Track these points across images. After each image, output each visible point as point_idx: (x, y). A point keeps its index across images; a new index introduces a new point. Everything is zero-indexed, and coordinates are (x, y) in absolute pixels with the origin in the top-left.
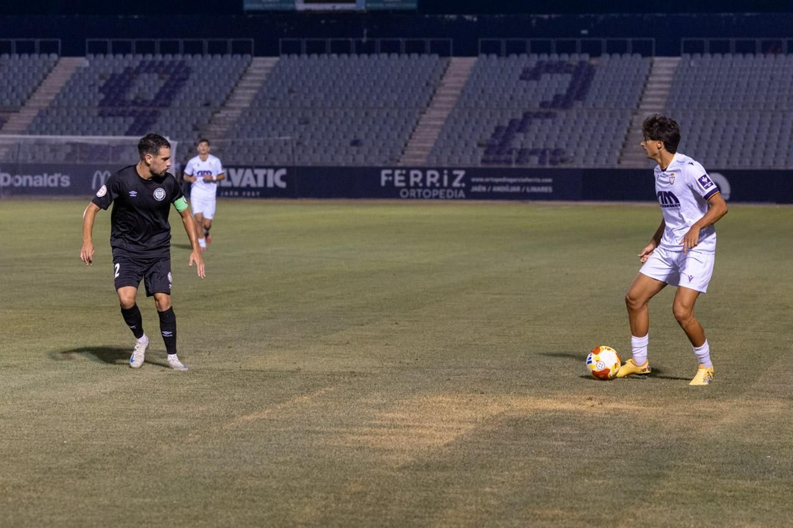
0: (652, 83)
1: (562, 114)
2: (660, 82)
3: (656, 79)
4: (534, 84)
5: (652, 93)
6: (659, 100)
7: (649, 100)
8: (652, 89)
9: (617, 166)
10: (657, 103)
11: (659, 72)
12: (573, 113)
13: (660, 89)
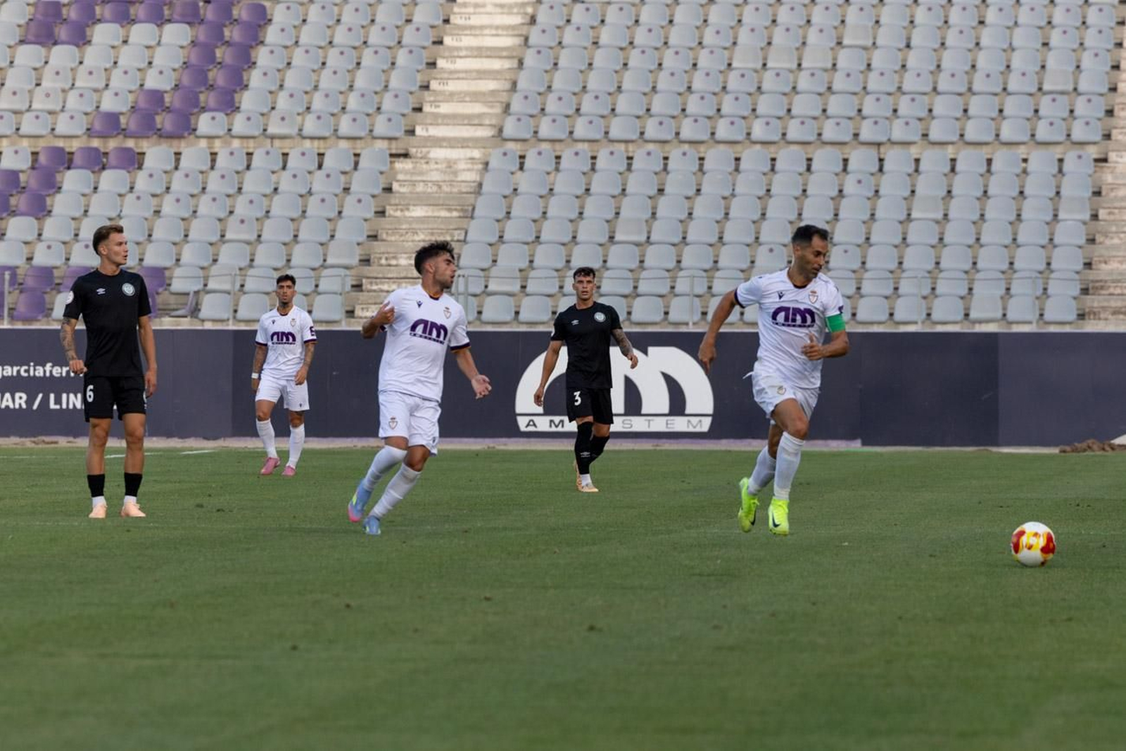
0: (454, 54)
1: (156, 154)
2: (480, 52)
3: (467, 41)
4: (61, 55)
5: (452, 86)
6: (477, 108)
7: (445, 108)
8: (454, 75)
9: (345, 326)
10: (468, 120)
11: (475, 21)
12: (194, 155)
13: (482, 74)
